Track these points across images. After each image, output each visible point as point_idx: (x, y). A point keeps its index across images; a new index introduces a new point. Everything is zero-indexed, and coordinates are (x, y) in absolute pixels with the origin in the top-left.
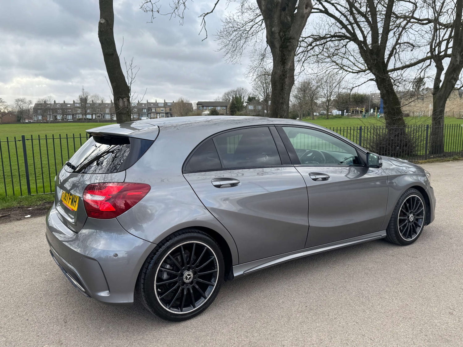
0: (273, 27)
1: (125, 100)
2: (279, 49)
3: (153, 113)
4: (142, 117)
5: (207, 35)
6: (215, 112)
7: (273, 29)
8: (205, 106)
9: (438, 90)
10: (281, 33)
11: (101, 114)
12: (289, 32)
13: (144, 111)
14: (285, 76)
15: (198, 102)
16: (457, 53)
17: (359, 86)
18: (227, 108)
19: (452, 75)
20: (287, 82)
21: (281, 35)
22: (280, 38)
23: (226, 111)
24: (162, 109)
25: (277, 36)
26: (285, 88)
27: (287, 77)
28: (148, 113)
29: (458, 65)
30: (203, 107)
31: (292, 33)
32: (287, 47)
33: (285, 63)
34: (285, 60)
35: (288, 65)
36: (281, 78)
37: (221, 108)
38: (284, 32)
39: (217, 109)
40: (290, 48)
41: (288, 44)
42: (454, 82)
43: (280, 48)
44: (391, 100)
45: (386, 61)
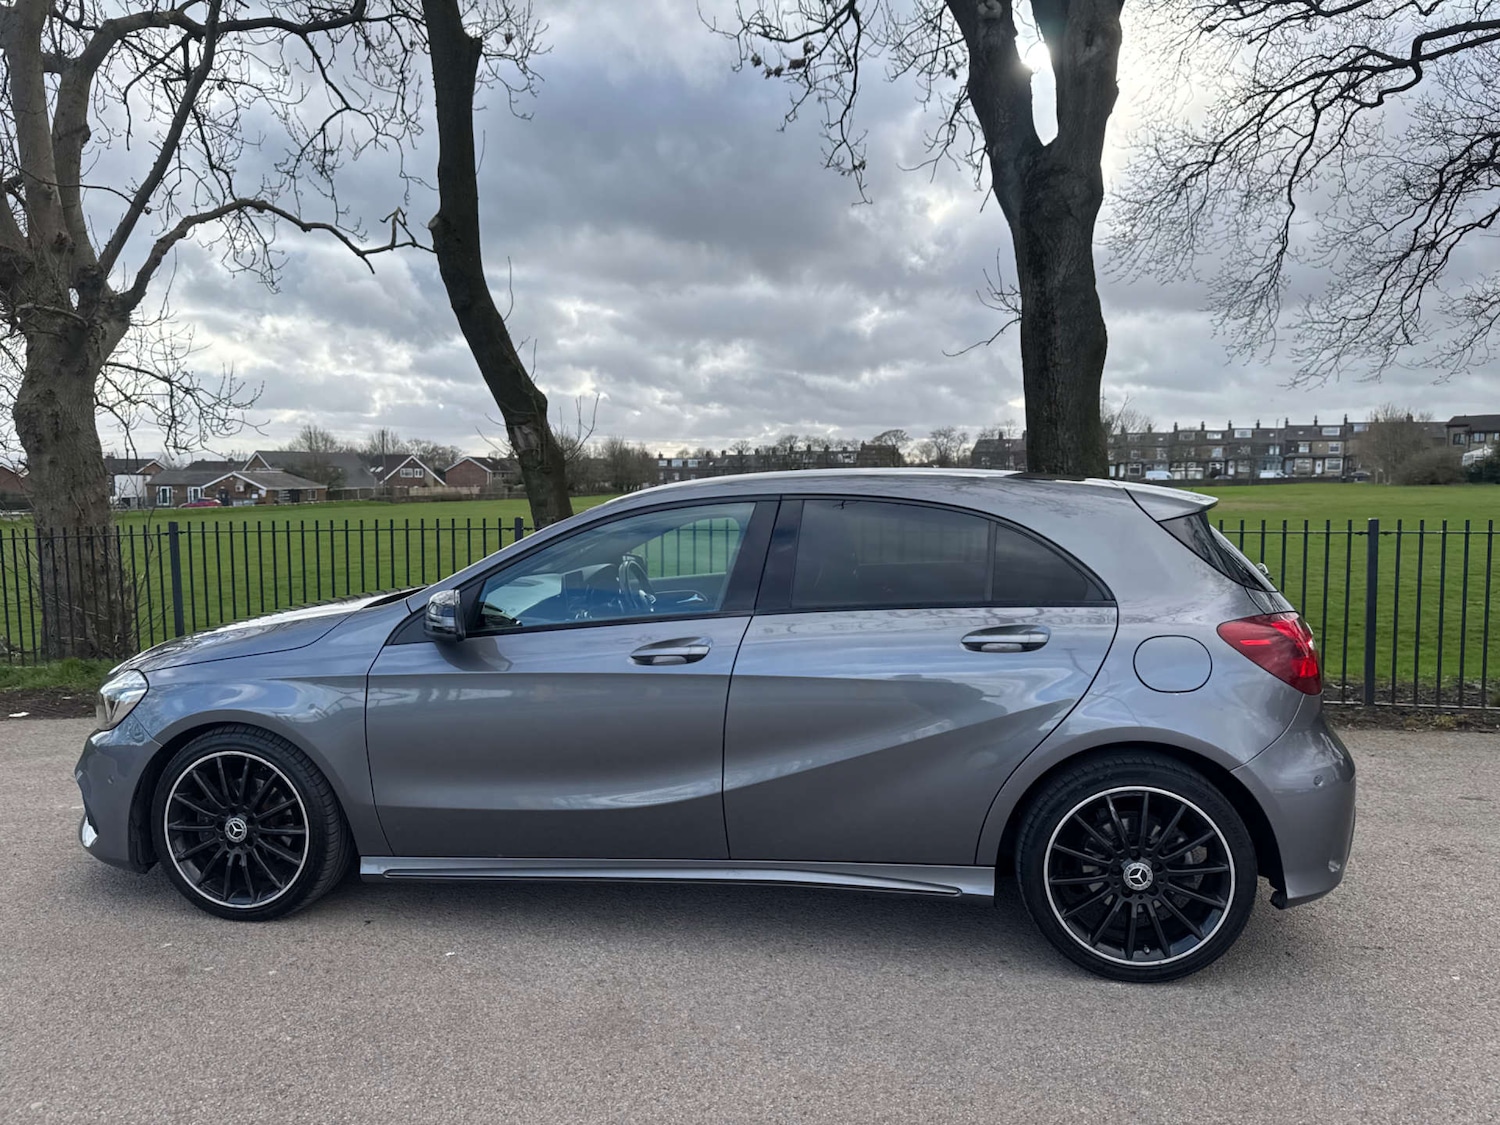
1: (526, 430)
3: (1304, 457)
4: (1265, 469)
8: (1480, 432)
11: (1142, 463)
13: (1271, 452)
15: (1455, 418)
21: (1023, 165)
22: (1020, 178)
24: (1334, 444)
25: (1010, 170)
26: (1056, 364)
27: (1059, 321)
28: (1285, 459)
30: (1470, 433)
32: (1038, 206)
33: (1045, 267)
34: (1041, 255)
36: (1035, 328)
40: (1045, 209)
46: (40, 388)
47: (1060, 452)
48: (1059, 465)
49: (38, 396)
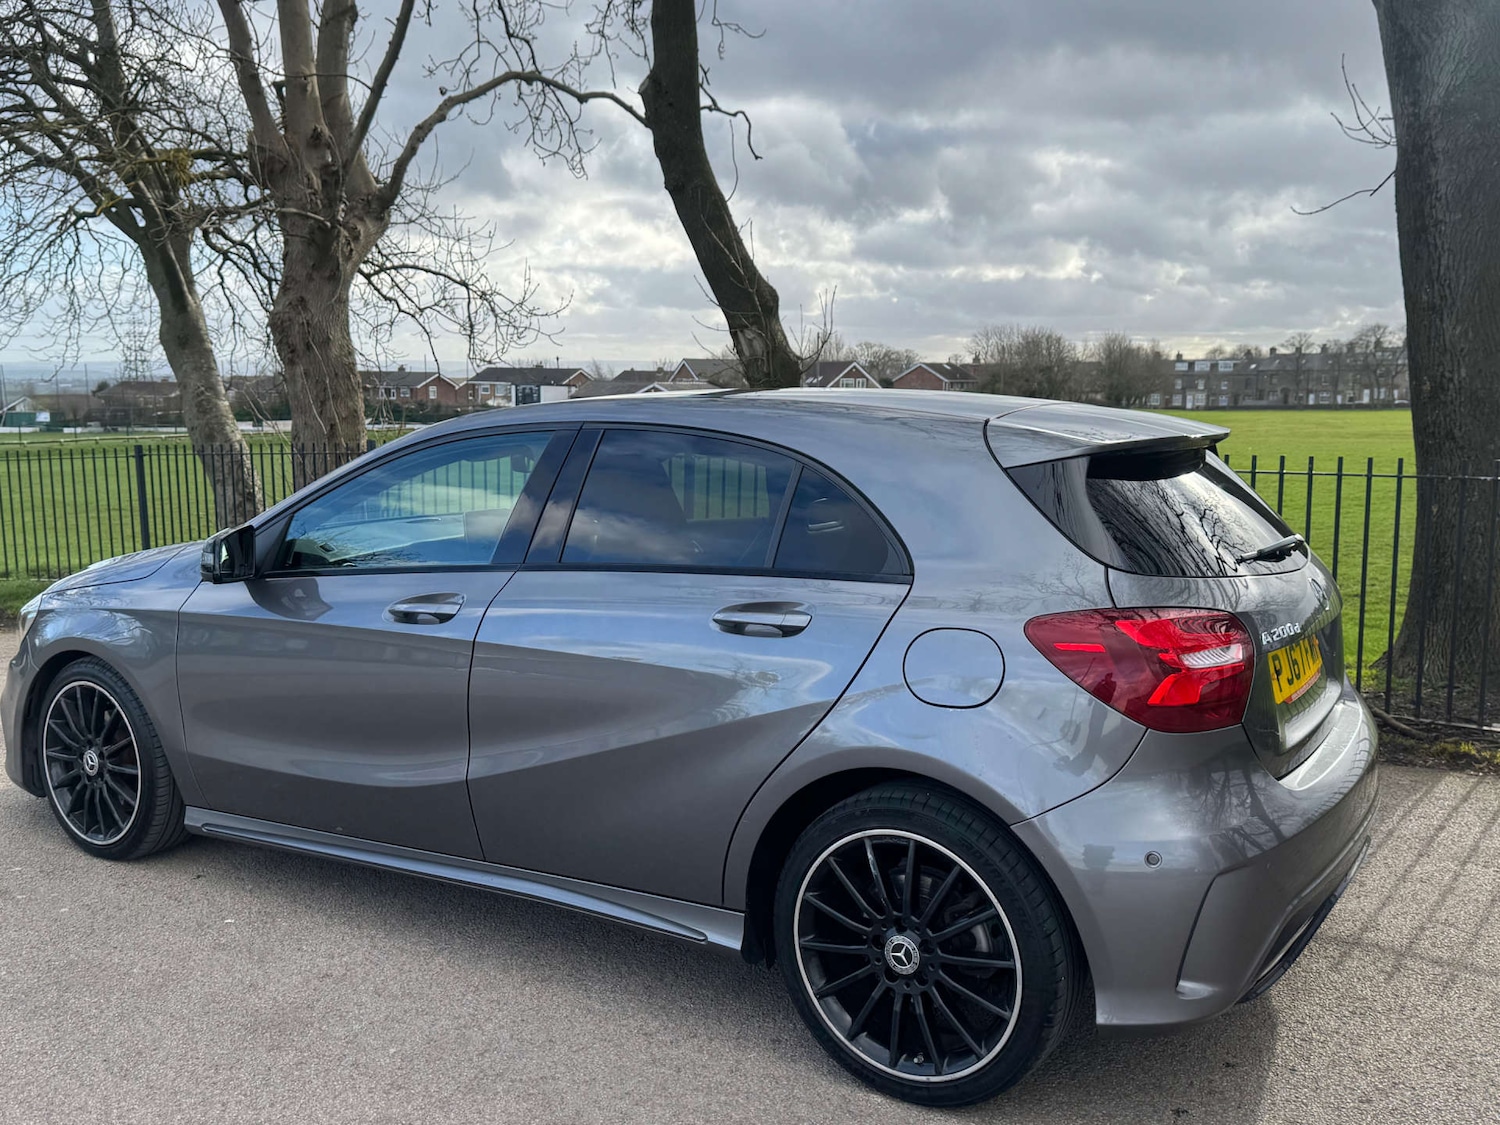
14: (1426, 151)
20: (1442, 188)
26: (1438, 223)
27: (1440, 157)
35: (1435, 85)
46: (292, 296)
47: (1448, 357)
48: (1447, 374)
49: (290, 303)
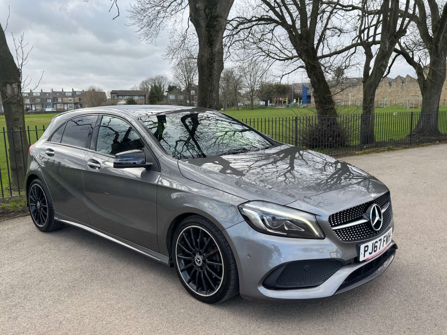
0: (197, 3)
1: (14, 86)
2: (205, 29)
3: (60, 103)
4: (46, 108)
5: (119, 13)
6: (132, 101)
7: (197, 5)
8: (121, 96)
9: (368, 78)
10: (207, 11)
12: (216, 10)
13: (48, 101)
14: (214, 60)
15: (113, 91)
16: (387, 40)
17: (289, 73)
18: (145, 98)
19: (382, 62)
20: (215, 67)
21: (207, 12)
22: (206, 16)
23: (145, 101)
24: (70, 99)
25: (202, 13)
26: (214, 74)
27: (216, 61)
28: (54, 104)
29: (387, 51)
30: (118, 96)
31: (219, 10)
32: (214, 26)
33: (213, 45)
34: (212, 41)
35: (216, 47)
36: (209, 63)
37: (139, 97)
38: (210, 9)
39: (134, 99)
40: (217, 27)
41: (215, 23)
42: (384, 70)
43: (206, 27)
44: (322, 88)
45: (315, 47)
